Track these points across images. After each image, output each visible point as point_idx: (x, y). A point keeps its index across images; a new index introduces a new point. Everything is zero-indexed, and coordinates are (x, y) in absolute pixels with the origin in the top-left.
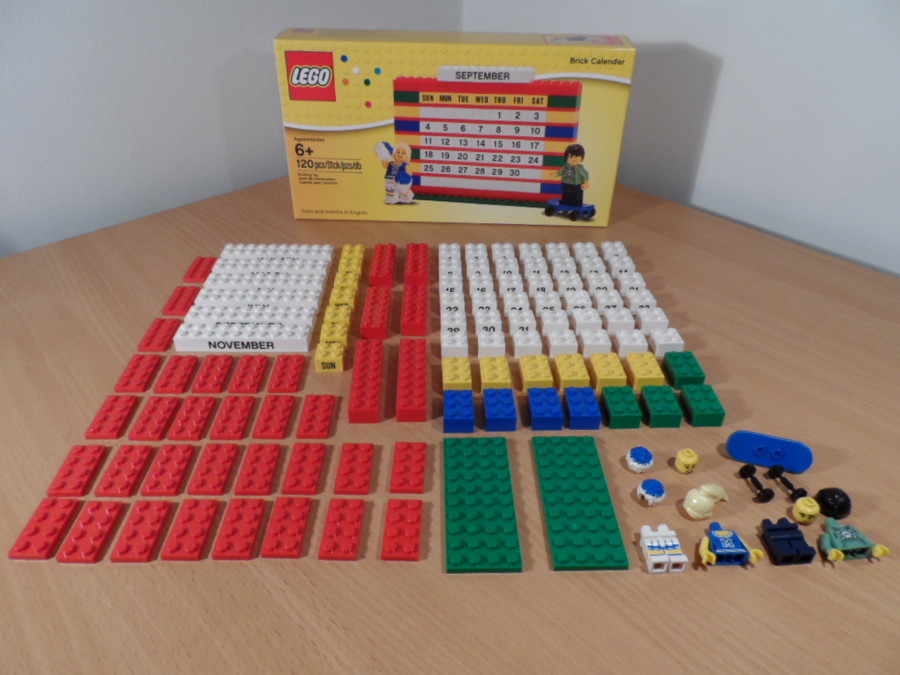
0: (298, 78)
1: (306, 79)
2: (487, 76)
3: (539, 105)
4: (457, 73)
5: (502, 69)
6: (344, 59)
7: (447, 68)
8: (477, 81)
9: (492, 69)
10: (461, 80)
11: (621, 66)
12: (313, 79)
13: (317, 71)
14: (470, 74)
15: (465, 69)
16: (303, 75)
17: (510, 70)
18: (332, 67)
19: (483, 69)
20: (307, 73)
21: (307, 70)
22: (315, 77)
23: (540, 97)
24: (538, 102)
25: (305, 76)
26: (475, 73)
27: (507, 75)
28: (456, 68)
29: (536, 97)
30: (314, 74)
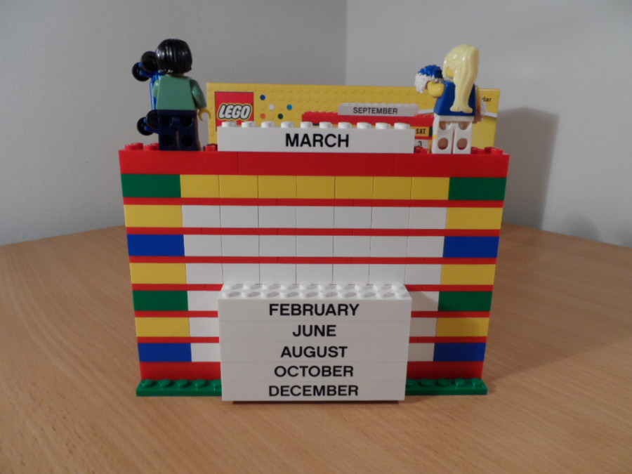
0: (224, 113)
1: (231, 114)
2: (379, 111)
3: (422, 135)
4: (355, 108)
5: (392, 105)
6: (263, 98)
7: (346, 104)
8: (371, 114)
9: (383, 105)
10: (358, 114)
11: (488, 103)
12: (236, 114)
13: (240, 108)
14: (365, 110)
15: (361, 105)
16: (228, 111)
17: (398, 106)
18: (252, 104)
19: (376, 105)
20: (232, 109)
21: (232, 107)
22: (238, 112)
23: (423, 128)
24: (421, 132)
25: (230, 111)
26: (369, 109)
27: (395, 110)
28: (354, 105)
29: (420, 128)
30: (237, 110)
